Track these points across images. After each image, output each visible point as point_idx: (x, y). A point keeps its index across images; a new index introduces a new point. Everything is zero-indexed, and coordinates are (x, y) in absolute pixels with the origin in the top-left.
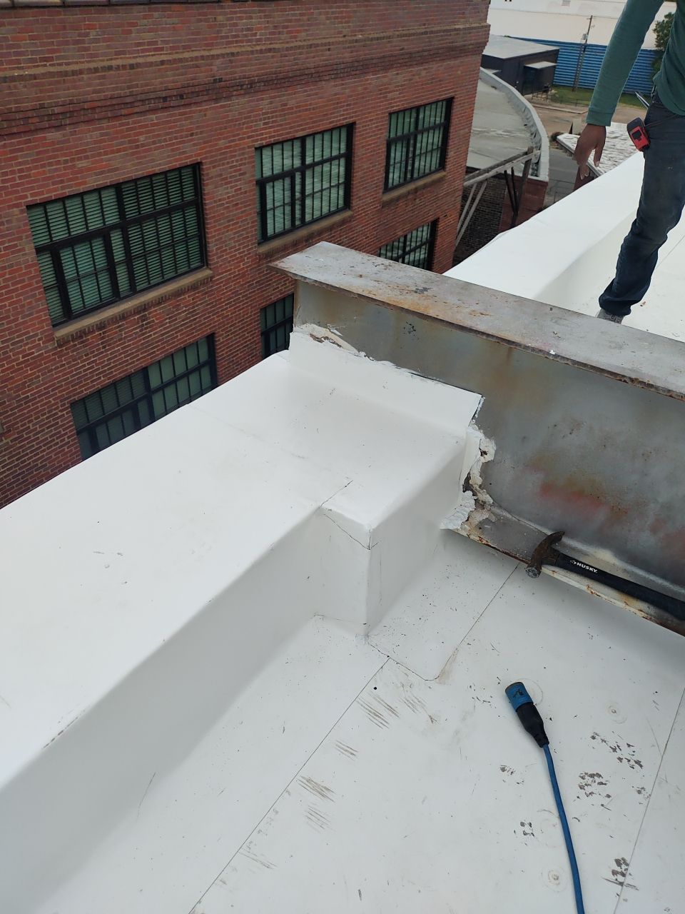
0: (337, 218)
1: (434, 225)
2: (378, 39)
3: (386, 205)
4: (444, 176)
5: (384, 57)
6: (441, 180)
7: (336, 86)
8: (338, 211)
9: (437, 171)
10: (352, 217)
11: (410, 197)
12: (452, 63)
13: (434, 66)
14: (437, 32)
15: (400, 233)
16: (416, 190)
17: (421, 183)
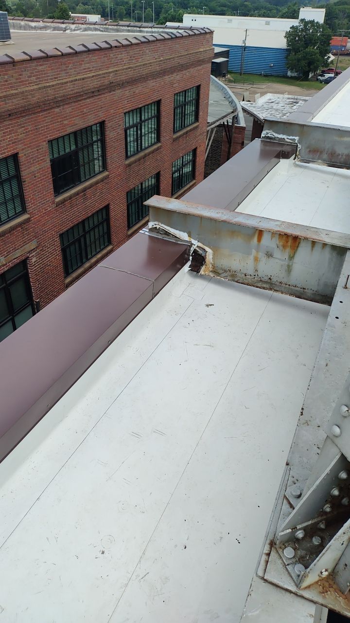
0: (155, 147)
1: (195, 151)
2: (169, 59)
3: (175, 140)
4: (199, 125)
5: (171, 67)
6: (197, 127)
7: (153, 82)
8: (155, 143)
9: (195, 122)
10: (161, 146)
11: (185, 136)
12: (199, 68)
13: (192, 70)
14: (193, 53)
15: (181, 155)
16: (187, 132)
17: (189, 129)
